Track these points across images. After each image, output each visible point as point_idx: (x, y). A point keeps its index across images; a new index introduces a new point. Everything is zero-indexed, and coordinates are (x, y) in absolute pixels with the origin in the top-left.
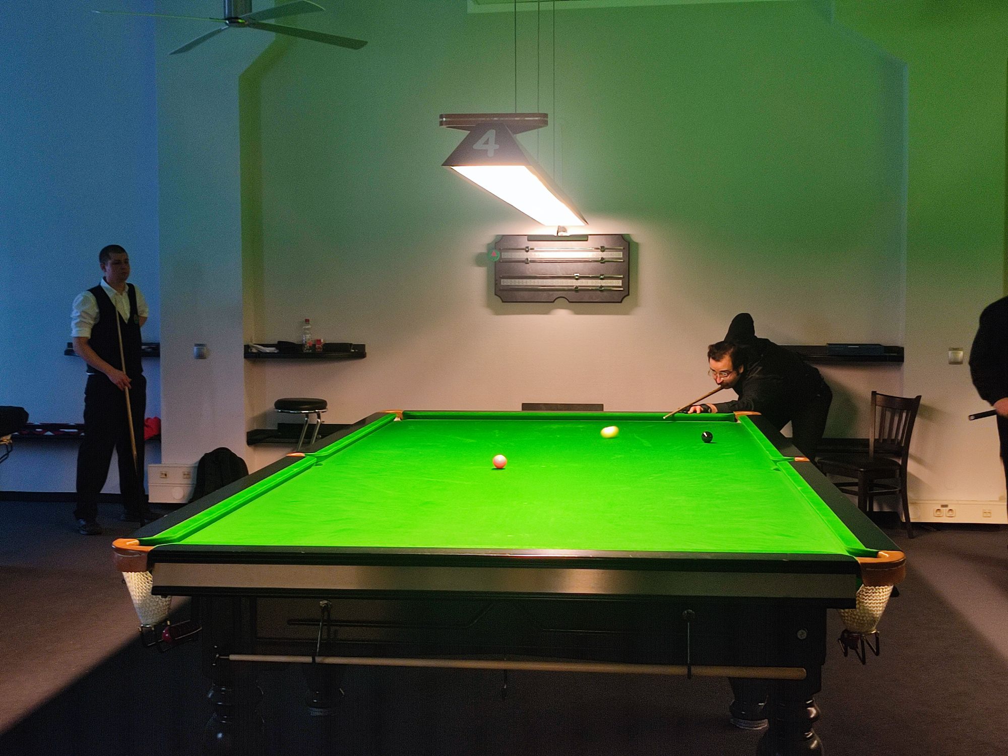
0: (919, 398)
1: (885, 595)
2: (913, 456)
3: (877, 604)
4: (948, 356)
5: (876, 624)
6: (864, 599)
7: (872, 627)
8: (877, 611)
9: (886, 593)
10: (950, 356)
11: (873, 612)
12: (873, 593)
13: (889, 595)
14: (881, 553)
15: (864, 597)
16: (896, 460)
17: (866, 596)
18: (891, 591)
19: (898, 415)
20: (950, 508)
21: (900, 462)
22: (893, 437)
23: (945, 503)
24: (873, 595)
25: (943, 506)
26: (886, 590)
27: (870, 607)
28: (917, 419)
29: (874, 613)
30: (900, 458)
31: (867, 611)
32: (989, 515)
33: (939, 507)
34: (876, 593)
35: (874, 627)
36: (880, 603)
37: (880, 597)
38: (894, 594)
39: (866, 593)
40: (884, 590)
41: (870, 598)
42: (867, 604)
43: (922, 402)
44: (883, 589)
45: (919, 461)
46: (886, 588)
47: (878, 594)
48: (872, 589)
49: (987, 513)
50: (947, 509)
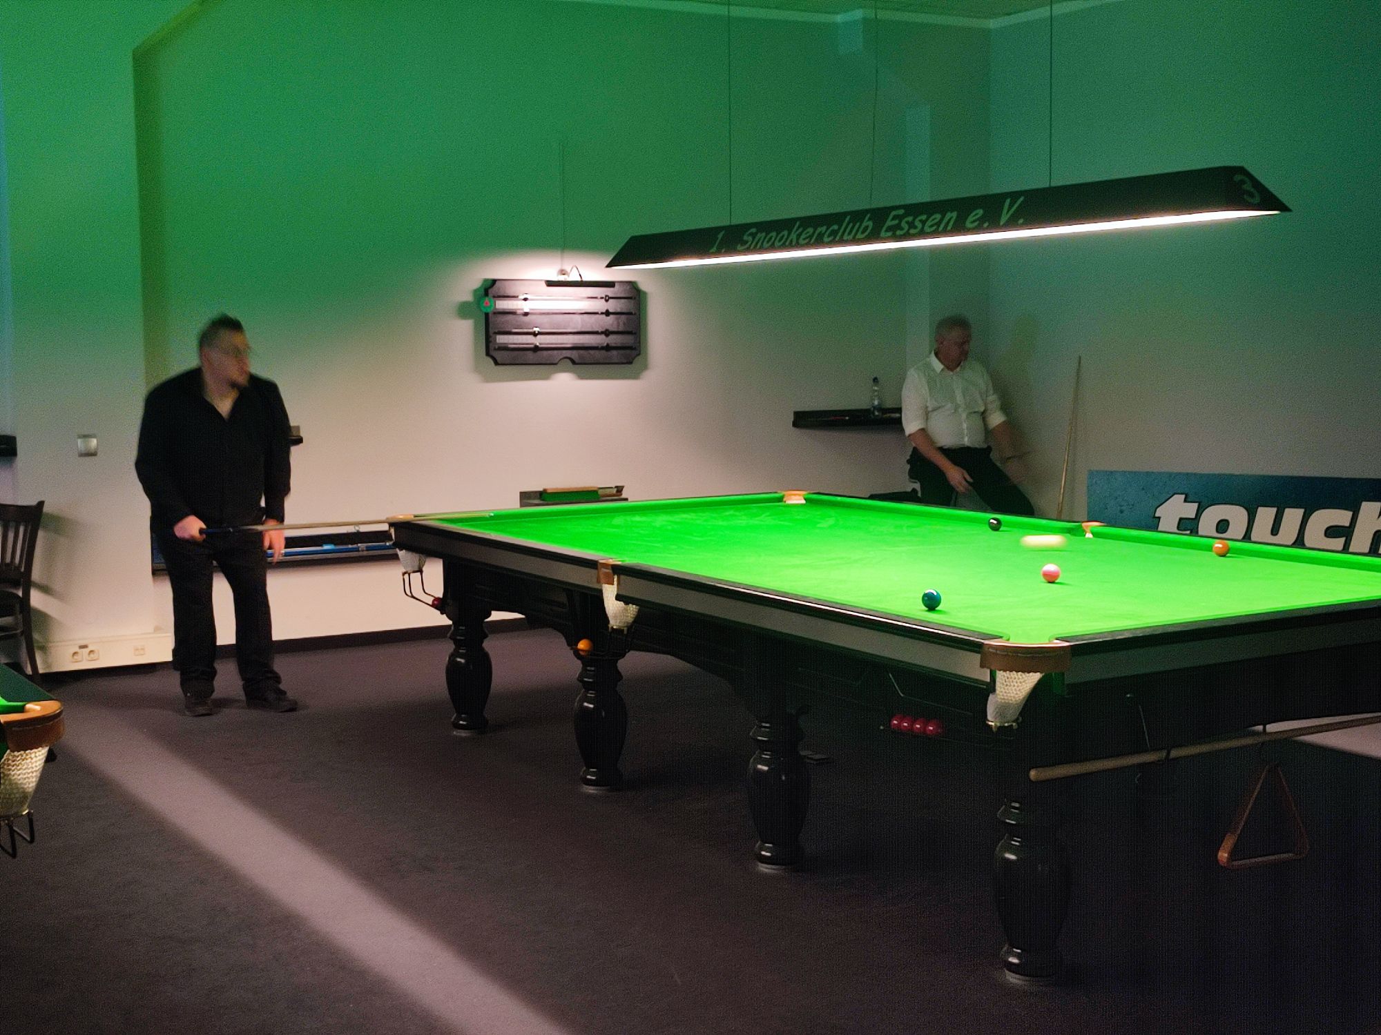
0: (41, 504)
1: (39, 760)
2: (36, 584)
3: (29, 773)
4: (77, 447)
5: (28, 800)
6: (10, 770)
7: (22, 806)
8: (29, 784)
9: (39, 758)
10: (79, 447)
11: (22, 786)
12: (23, 760)
13: (43, 761)
14: (29, 706)
15: (10, 767)
16: (15, 591)
17: (13, 766)
18: (46, 754)
19: (13, 530)
20: (91, 648)
21: (20, 594)
22: (8, 560)
23: (83, 643)
24: (23, 763)
25: (83, 647)
26: (40, 753)
27: (20, 780)
28: (41, 534)
29: (26, 786)
30: (19, 589)
31: (15, 786)
32: (142, 652)
33: (77, 649)
34: (27, 759)
35: (26, 805)
36: (32, 772)
37: (32, 764)
38: (50, 758)
39: (14, 761)
40: (37, 755)
41: (18, 768)
42: (16, 777)
43: (46, 509)
44: (36, 753)
45: (45, 589)
46: (39, 751)
47: (29, 760)
48: (21, 754)
49: (139, 651)
50: (87, 650)
